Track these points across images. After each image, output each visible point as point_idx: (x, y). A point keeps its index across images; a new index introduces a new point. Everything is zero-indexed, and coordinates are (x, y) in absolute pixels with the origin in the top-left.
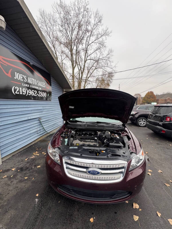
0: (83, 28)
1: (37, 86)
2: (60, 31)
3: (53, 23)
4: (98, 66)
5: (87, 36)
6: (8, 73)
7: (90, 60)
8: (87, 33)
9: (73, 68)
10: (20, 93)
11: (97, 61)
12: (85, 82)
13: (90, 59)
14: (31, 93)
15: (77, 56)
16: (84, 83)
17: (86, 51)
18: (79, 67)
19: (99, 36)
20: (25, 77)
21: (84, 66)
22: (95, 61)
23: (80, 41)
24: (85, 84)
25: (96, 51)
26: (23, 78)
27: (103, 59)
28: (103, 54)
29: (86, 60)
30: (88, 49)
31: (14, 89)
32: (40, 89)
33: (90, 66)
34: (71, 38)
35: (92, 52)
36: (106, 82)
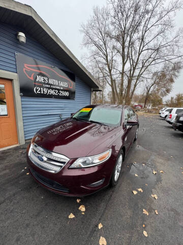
0: (142, 10)
1: (58, 86)
2: (113, 23)
3: (105, 17)
4: (158, 56)
5: (145, 20)
6: (30, 77)
7: (147, 51)
8: (146, 16)
9: (124, 64)
10: (41, 92)
11: (157, 50)
12: (137, 79)
13: (148, 49)
14: (52, 92)
15: (130, 49)
16: (135, 81)
17: (142, 40)
18: (131, 62)
19: (164, 13)
20: (46, 79)
21: (138, 59)
22: (153, 50)
23: (135, 28)
24: (137, 81)
25: (158, 36)
26: (44, 80)
27: (167, 45)
28: (167, 39)
29: (142, 51)
30: (145, 37)
31: (36, 89)
32: (62, 88)
33: (146, 58)
34: (125, 28)
35: (150, 40)
36: (168, 77)
